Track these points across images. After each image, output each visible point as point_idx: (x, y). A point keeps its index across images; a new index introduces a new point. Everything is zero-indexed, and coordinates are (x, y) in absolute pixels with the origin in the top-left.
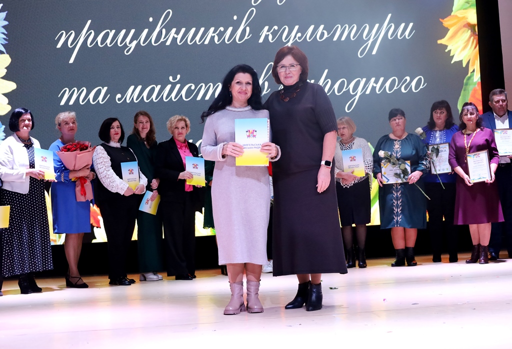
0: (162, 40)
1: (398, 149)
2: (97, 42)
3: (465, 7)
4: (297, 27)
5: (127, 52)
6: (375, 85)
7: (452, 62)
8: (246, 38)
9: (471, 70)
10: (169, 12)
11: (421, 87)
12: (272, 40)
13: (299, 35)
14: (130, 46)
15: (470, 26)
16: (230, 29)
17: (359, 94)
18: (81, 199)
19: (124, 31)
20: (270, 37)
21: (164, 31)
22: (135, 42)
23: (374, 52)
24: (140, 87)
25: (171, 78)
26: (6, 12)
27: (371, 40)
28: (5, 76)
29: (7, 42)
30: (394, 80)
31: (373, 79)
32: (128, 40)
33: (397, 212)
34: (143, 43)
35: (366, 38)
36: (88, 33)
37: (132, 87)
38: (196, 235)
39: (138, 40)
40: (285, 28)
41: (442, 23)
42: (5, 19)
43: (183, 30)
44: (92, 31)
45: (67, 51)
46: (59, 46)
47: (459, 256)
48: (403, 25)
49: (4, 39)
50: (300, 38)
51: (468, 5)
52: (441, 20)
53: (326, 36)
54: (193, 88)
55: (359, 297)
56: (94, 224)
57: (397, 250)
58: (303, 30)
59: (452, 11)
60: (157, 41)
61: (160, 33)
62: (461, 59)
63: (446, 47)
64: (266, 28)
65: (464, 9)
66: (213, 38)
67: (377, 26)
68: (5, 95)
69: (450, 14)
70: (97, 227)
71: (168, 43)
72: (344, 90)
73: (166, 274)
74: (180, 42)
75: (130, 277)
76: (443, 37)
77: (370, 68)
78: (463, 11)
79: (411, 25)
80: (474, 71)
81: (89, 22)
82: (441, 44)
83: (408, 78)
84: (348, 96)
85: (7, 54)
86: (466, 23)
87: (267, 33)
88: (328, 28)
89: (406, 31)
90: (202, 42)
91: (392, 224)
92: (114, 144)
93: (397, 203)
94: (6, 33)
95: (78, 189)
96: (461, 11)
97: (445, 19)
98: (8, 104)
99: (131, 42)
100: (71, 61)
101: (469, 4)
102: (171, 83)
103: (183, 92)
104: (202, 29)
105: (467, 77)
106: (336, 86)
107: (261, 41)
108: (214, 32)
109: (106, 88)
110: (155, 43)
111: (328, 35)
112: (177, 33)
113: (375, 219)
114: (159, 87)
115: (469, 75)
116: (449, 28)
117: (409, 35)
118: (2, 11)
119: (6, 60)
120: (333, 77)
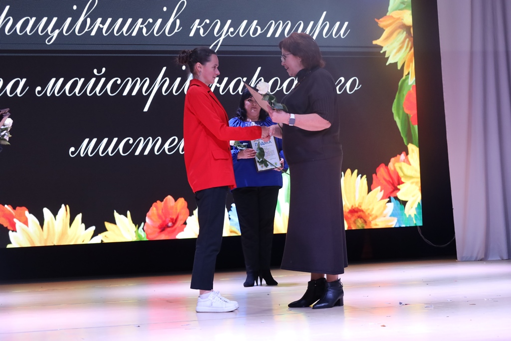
0: (86, 30)
2: (16, 29)
3: (400, 8)
4: (229, 22)
5: (49, 41)
7: (387, 64)
8: (176, 31)
9: (405, 73)
11: (356, 89)
12: (203, 34)
13: (232, 30)
14: (52, 35)
15: (405, 27)
16: (160, 21)
19: (45, 19)
20: (202, 31)
21: (89, 20)
22: (57, 31)
24: (61, 80)
25: (95, 71)
32: (50, 28)
34: (67, 33)
36: (6, 19)
37: (53, 80)
39: (61, 29)
40: (217, 22)
41: (377, 23)
43: (109, 20)
44: (11, 18)
48: (338, 23)
50: (232, 33)
51: (404, 6)
52: (376, 20)
53: (259, 32)
54: (119, 82)
56: (9, 228)
59: (387, 11)
60: (80, 31)
61: (85, 22)
62: (396, 61)
63: (381, 47)
64: (198, 21)
65: (400, 10)
67: (312, 23)
69: (386, 15)
70: (13, 231)
71: (93, 33)
72: (277, 89)
74: (106, 33)
76: (378, 37)
78: (398, 11)
79: (346, 24)
80: (409, 74)
81: (7, 8)
82: (376, 45)
83: (343, 79)
86: (401, 24)
87: (198, 27)
88: (261, 24)
89: (341, 30)
90: (129, 33)
96: (396, 12)
97: (381, 20)
99: (51, 32)
101: (404, 4)
102: (95, 76)
103: (109, 87)
104: (130, 20)
105: (402, 80)
106: (270, 85)
107: (192, 34)
108: (142, 24)
109: (24, 80)
110: (79, 33)
111: (261, 31)
112: (103, 23)
114: (83, 80)
115: (404, 78)
116: (384, 28)
117: (344, 35)
120: (266, 76)
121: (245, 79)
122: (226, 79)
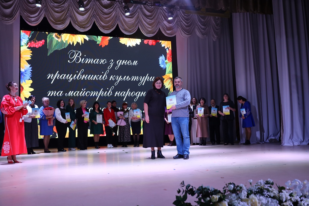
0: (80, 78)
2: (60, 78)
4: (121, 76)
5: (69, 81)
6: (143, 94)
7: (165, 88)
8: (106, 79)
9: (170, 91)
10: (83, 70)
13: (121, 78)
14: (70, 79)
15: (170, 78)
16: (101, 76)
17: (138, 96)
18: (49, 125)
19: (68, 75)
20: (113, 79)
21: (81, 75)
22: (72, 78)
23: (143, 84)
24: (73, 92)
25: (83, 89)
28: (30, 86)
29: (31, 76)
31: (143, 92)
32: (70, 77)
34: (74, 79)
35: (141, 80)
37: (70, 92)
38: (88, 136)
40: (118, 76)
42: (31, 69)
43: (87, 75)
44: (59, 74)
45: (50, 80)
46: (48, 78)
47: (165, 144)
48: (152, 77)
50: (122, 79)
51: (170, 73)
53: (129, 79)
54: (89, 92)
55: (137, 155)
58: (123, 77)
59: (165, 74)
61: (80, 76)
62: (168, 88)
64: (112, 76)
66: (96, 78)
67: (144, 77)
68: (30, 92)
71: (82, 79)
72: (134, 95)
73: (77, 148)
74: (86, 79)
75: (65, 149)
77: (141, 89)
78: (168, 74)
79: (154, 77)
81: (58, 72)
84: (135, 97)
85: (31, 80)
88: (130, 77)
89: (152, 79)
90: (92, 79)
92: (62, 108)
94: (31, 73)
95: (48, 122)
97: (164, 76)
100: (52, 83)
102: (82, 91)
103: (86, 94)
104: (93, 75)
106: (132, 94)
107: (110, 80)
108: (96, 76)
109: (62, 92)
110: (78, 79)
112: (85, 76)
113: (142, 133)
114: (79, 92)
116: (165, 78)
118: (30, 67)
119: (31, 82)
120: (131, 91)
121: (125, 92)
122: (120, 92)
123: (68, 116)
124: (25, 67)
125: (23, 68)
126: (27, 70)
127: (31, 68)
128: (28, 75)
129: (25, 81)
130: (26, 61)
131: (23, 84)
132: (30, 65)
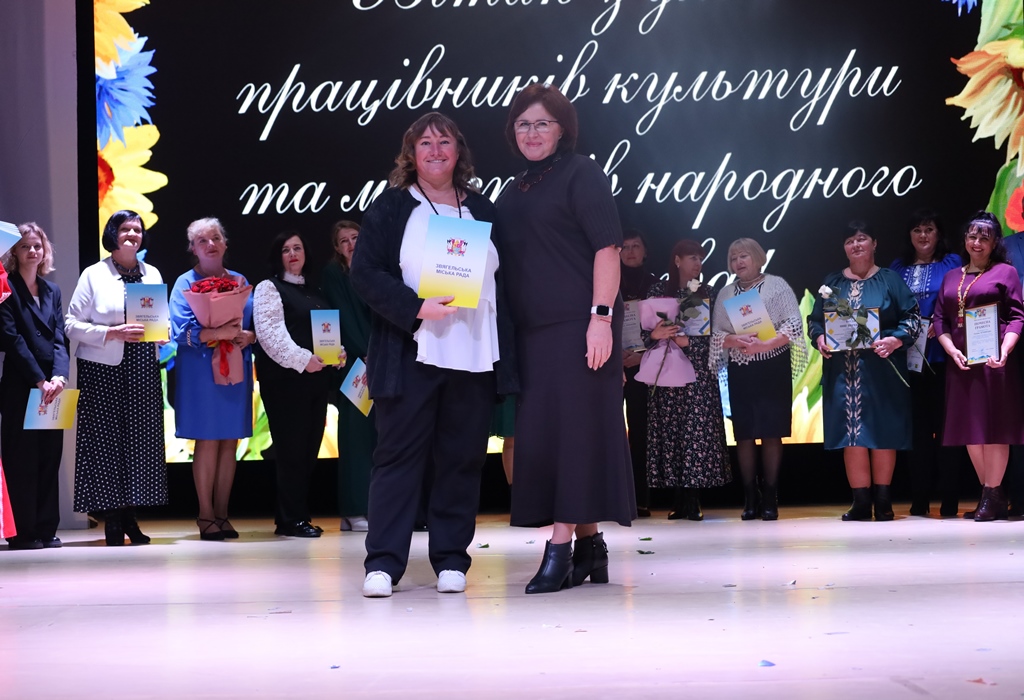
0: (425, 99)
1: (857, 299)
2: (309, 103)
3: (1001, 36)
4: (674, 75)
5: (363, 121)
6: (820, 181)
7: (974, 140)
8: (579, 95)
9: (1010, 155)
10: (440, 49)
11: (911, 186)
12: (627, 99)
14: (368, 109)
15: (1010, 71)
16: (552, 77)
17: (789, 199)
19: (357, 84)
20: (624, 94)
21: (429, 83)
22: (377, 104)
23: (821, 121)
26: (154, 51)
27: (816, 98)
28: (148, 163)
29: (153, 104)
30: (860, 172)
31: (818, 172)
32: (365, 99)
33: (853, 417)
34: (392, 105)
35: (806, 94)
36: (295, 87)
37: (370, 184)
39: (383, 99)
40: (653, 77)
41: (955, 66)
42: (151, 64)
43: (464, 81)
44: (302, 84)
45: (256, 118)
46: (243, 110)
48: (878, 70)
49: (149, 98)
50: (679, 95)
51: (1009, 32)
52: (953, 60)
53: (729, 90)
54: (480, 185)
57: (855, 489)
58: (686, 81)
59: (976, 43)
60: (415, 102)
61: (422, 86)
62: (991, 134)
63: (962, 111)
64: (617, 77)
65: (1000, 40)
67: (828, 71)
68: (147, 195)
69: (972, 50)
71: (437, 105)
72: (761, 191)
74: (458, 102)
76: (957, 91)
78: (997, 42)
79: (894, 69)
80: (1017, 156)
81: (297, 67)
82: (953, 106)
83: (886, 170)
84: (768, 202)
85: (154, 123)
86: (1003, 66)
87: (619, 87)
88: (735, 77)
89: (884, 81)
90: (497, 102)
91: (844, 441)
92: (293, 278)
93: (853, 401)
94: (152, 87)
96: (993, 43)
97: (962, 59)
98: (153, 212)
99: (368, 105)
100: (264, 137)
101: (1010, 29)
104: (499, 80)
105: (1003, 167)
106: (747, 184)
107: (607, 100)
109: (323, 185)
110: (413, 105)
111: (733, 89)
112: (453, 86)
115: (1007, 164)
116: (969, 75)
117: (889, 90)
118: (145, 49)
119: (151, 134)
120: (741, 168)
121: (702, 175)
122: (667, 176)
123: (326, 329)
124: (120, 50)
125: (107, 60)
126: (127, 71)
127: (149, 55)
128: (136, 97)
129: (120, 136)
130: (125, 15)
131: (110, 149)
132: (146, 38)
